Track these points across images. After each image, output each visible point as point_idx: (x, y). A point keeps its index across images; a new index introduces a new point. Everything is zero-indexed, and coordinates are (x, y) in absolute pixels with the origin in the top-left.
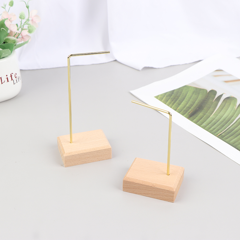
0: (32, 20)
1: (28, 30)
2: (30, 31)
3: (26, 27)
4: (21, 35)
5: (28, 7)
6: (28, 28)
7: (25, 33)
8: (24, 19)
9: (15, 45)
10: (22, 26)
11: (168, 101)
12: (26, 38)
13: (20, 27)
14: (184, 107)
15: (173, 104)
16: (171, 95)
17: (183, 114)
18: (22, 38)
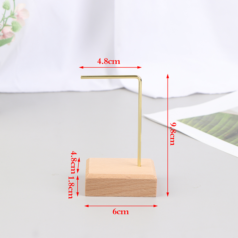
0: (18, 16)
1: (11, 27)
2: (14, 29)
3: (9, 21)
4: (3, 32)
6: (12, 24)
7: (8, 30)
8: (8, 9)
10: (5, 18)
11: (195, 124)
12: (8, 37)
13: (3, 20)
14: (218, 130)
15: (203, 127)
16: (200, 120)
17: (217, 136)
18: (4, 36)
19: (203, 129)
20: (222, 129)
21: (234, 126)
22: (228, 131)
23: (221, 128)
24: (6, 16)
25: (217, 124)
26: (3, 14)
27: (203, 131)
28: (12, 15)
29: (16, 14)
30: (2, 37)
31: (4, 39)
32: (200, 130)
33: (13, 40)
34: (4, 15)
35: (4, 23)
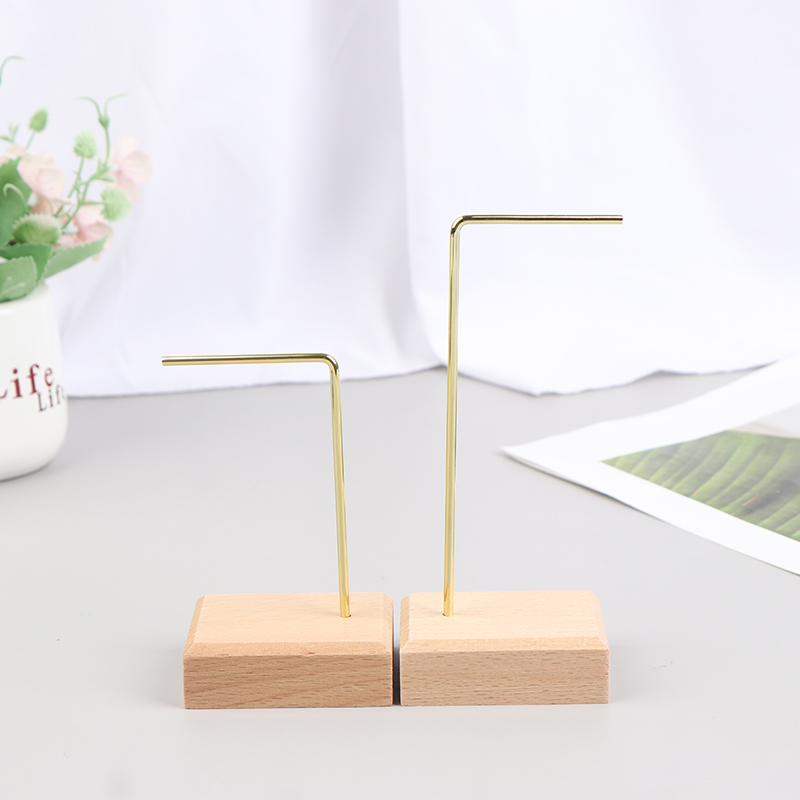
0: (119, 173)
1: (102, 207)
2: (109, 213)
3: (95, 192)
4: (76, 224)
5: (104, 123)
6: (104, 198)
7: (90, 216)
8: (90, 156)
9: (54, 254)
10: (82, 184)
11: (655, 471)
12: (93, 236)
13: (76, 188)
14: (723, 488)
15: (678, 479)
16: (669, 457)
17: (719, 506)
18: (80, 234)
19: (679, 484)
20: (736, 483)
21: (772, 474)
22: (755, 489)
23: (733, 479)
24: (85, 177)
25: (719, 467)
26: (77, 170)
27: (679, 491)
28: (102, 173)
29: (114, 167)
30: (75, 237)
31: (82, 244)
32: (670, 488)
33: (107, 246)
34: (79, 174)
35: (81, 196)
